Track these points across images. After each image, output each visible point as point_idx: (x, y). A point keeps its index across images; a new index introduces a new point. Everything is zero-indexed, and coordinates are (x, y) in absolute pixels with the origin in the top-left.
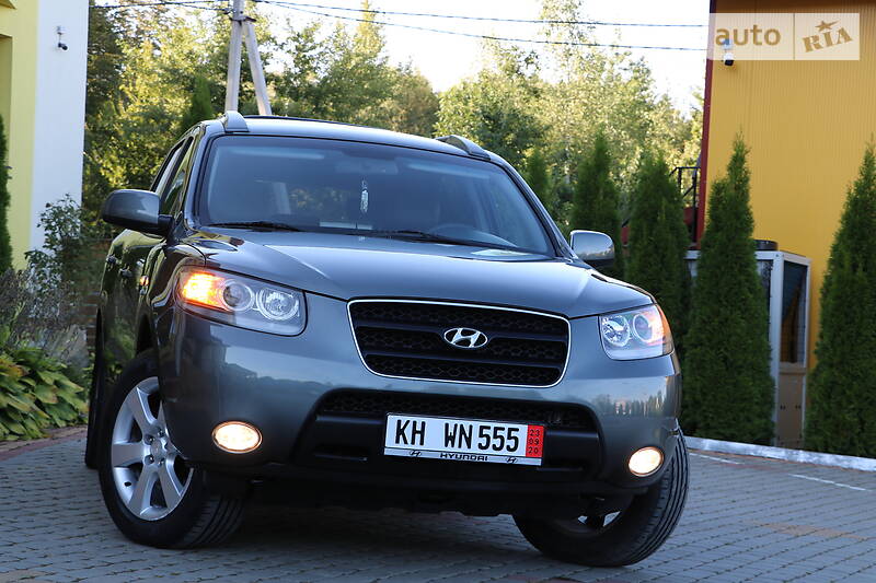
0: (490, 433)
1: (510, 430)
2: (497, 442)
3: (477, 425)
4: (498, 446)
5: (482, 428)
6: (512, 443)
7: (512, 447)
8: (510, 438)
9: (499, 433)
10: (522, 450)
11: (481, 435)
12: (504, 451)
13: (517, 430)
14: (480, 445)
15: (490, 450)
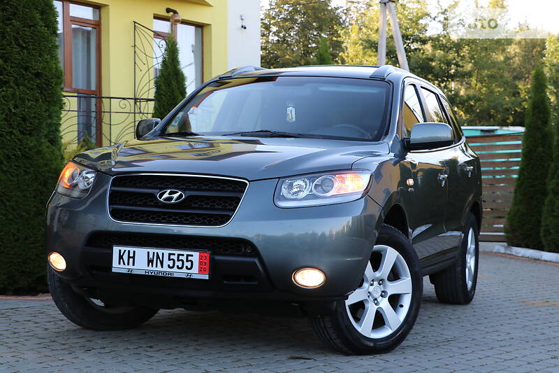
0: (175, 257)
1: (188, 256)
2: (180, 264)
3: (166, 252)
4: (180, 266)
5: (170, 254)
6: (189, 265)
7: (189, 267)
8: (187, 261)
9: (181, 258)
10: (195, 269)
11: (169, 259)
12: (184, 270)
13: (192, 256)
14: (169, 265)
15: (175, 269)
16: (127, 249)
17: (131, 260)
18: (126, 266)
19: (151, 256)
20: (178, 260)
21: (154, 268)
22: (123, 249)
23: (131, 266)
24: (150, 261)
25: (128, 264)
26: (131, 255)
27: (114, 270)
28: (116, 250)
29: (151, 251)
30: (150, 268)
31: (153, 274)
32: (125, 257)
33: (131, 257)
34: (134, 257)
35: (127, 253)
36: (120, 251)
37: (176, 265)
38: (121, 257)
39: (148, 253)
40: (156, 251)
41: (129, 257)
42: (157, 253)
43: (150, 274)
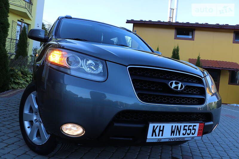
0: (187, 128)
6: (193, 131)
16: (159, 125)
17: (161, 132)
18: (157, 137)
19: (174, 129)
20: (189, 129)
21: (175, 136)
22: (156, 125)
23: (160, 137)
24: (173, 132)
25: (159, 136)
26: (161, 129)
27: (148, 141)
28: (151, 126)
29: (174, 125)
30: (172, 137)
31: (173, 140)
32: (157, 131)
33: (161, 131)
34: (163, 131)
35: (158, 128)
36: (154, 126)
37: (187, 133)
38: (154, 131)
39: (172, 126)
40: (177, 125)
41: (160, 130)
42: (178, 126)
43: (172, 140)
